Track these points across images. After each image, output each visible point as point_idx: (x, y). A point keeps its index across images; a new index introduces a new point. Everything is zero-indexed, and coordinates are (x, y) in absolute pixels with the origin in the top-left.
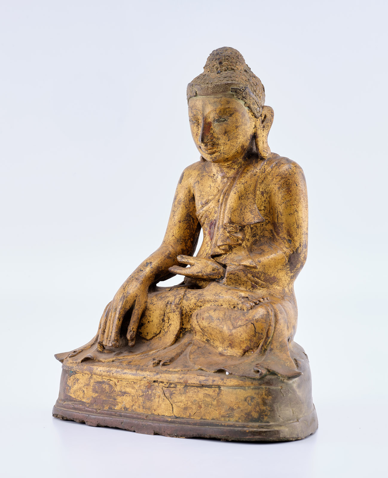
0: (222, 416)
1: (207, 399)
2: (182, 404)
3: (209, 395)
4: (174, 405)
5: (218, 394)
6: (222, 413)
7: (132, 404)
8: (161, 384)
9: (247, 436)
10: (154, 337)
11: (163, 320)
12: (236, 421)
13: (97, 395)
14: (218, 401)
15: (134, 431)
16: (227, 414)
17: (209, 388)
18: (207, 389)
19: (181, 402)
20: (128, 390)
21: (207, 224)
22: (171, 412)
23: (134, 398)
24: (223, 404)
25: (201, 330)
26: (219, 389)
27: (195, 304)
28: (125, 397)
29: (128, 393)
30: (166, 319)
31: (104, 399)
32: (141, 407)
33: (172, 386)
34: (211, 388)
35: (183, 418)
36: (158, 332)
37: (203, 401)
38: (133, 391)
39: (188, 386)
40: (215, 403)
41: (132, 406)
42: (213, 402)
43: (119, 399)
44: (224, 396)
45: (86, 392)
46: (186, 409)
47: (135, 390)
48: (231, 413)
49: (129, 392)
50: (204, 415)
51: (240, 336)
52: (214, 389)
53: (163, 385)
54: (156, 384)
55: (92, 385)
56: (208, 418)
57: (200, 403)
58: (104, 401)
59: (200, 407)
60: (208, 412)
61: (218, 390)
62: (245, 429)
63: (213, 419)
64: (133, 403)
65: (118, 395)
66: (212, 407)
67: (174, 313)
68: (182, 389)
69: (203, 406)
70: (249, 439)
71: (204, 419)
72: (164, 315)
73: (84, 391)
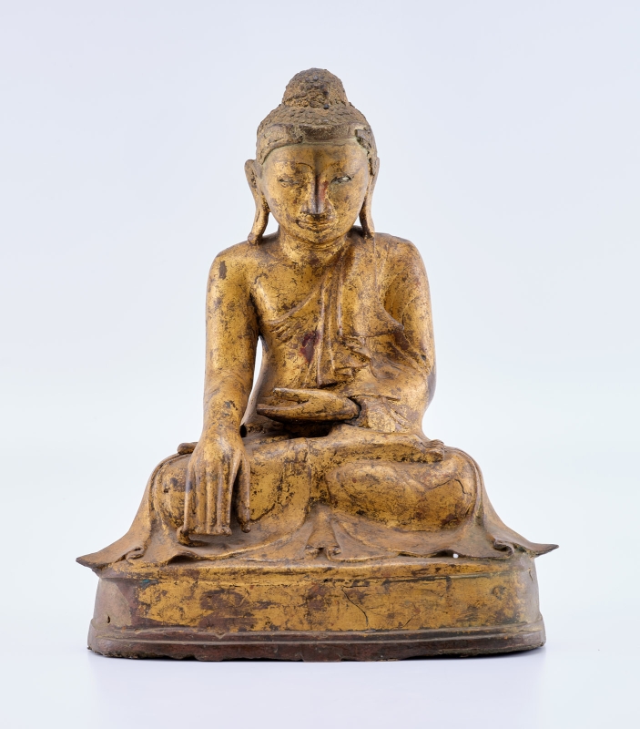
0: (457, 621)
1: (428, 598)
2: (384, 609)
3: (431, 591)
4: (368, 613)
5: (448, 588)
6: (457, 617)
7: (285, 620)
8: (338, 584)
9: (506, 644)
10: (263, 515)
11: (280, 488)
12: (482, 625)
13: (210, 612)
14: (448, 599)
15: (301, 661)
16: (466, 616)
17: (430, 580)
18: (425, 582)
19: (382, 606)
20: (274, 598)
21: (298, 338)
22: (365, 623)
23: (287, 609)
24: (457, 602)
25: (349, 499)
26: (448, 581)
27: (331, 459)
28: (269, 610)
29: (275, 604)
30: (284, 485)
31: (227, 616)
32: (305, 622)
33: (360, 584)
34: (434, 580)
35: (388, 630)
36: (270, 507)
37: (422, 600)
38: (284, 598)
39: (391, 582)
40: (443, 602)
41: (286, 623)
42: (439, 601)
43: (258, 614)
44: (457, 590)
45: (186, 609)
46: (391, 616)
47: (289, 598)
48: (472, 615)
49: (278, 601)
50: (426, 622)
51: (441, 500)
52: (438, 581)
53: (343, 584)
54: (330, 584)
55: (198, 598)
56: (433, 626)
57: (417, 605)
58: (227, 620)
59: (417, 611)
60: (433, 616)
61: (445, 583)
62: (501, 635)
63: (442, 627)
64: (288, 617)
65: (255, 608)
66: (439, 608)
67: (299, 476)
68: (379, 587)
69: (422, 609)
70: (508, 649)
71: (427, 628)
72: (281, 481)
73: (181, 609)
